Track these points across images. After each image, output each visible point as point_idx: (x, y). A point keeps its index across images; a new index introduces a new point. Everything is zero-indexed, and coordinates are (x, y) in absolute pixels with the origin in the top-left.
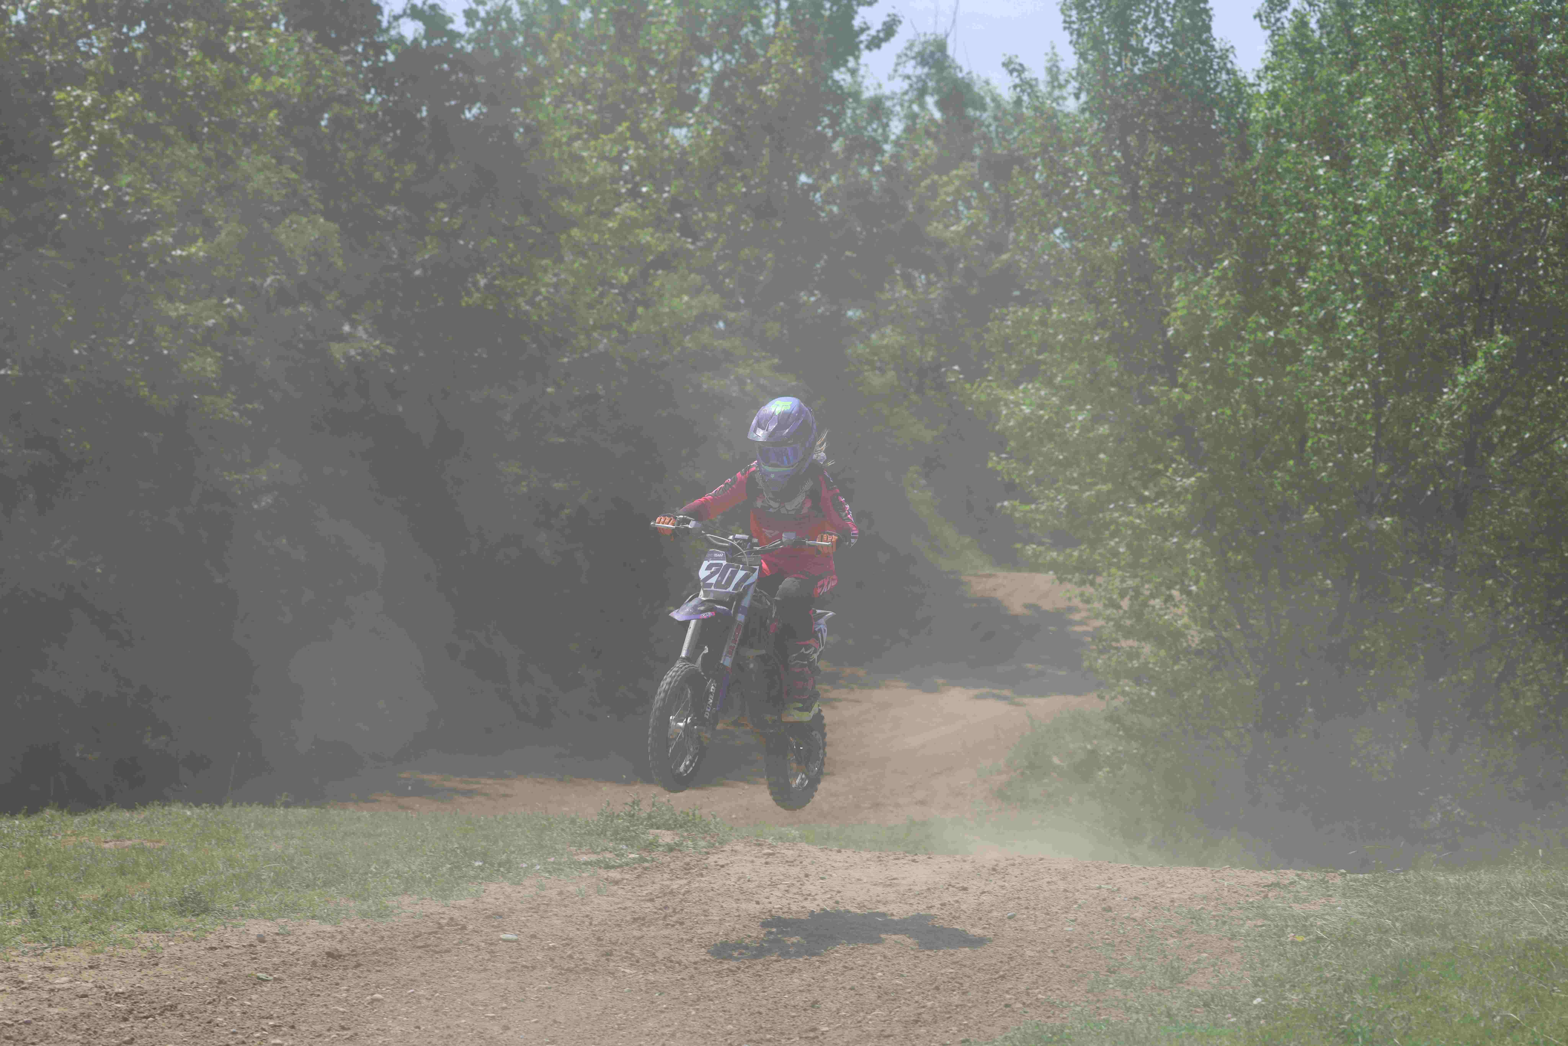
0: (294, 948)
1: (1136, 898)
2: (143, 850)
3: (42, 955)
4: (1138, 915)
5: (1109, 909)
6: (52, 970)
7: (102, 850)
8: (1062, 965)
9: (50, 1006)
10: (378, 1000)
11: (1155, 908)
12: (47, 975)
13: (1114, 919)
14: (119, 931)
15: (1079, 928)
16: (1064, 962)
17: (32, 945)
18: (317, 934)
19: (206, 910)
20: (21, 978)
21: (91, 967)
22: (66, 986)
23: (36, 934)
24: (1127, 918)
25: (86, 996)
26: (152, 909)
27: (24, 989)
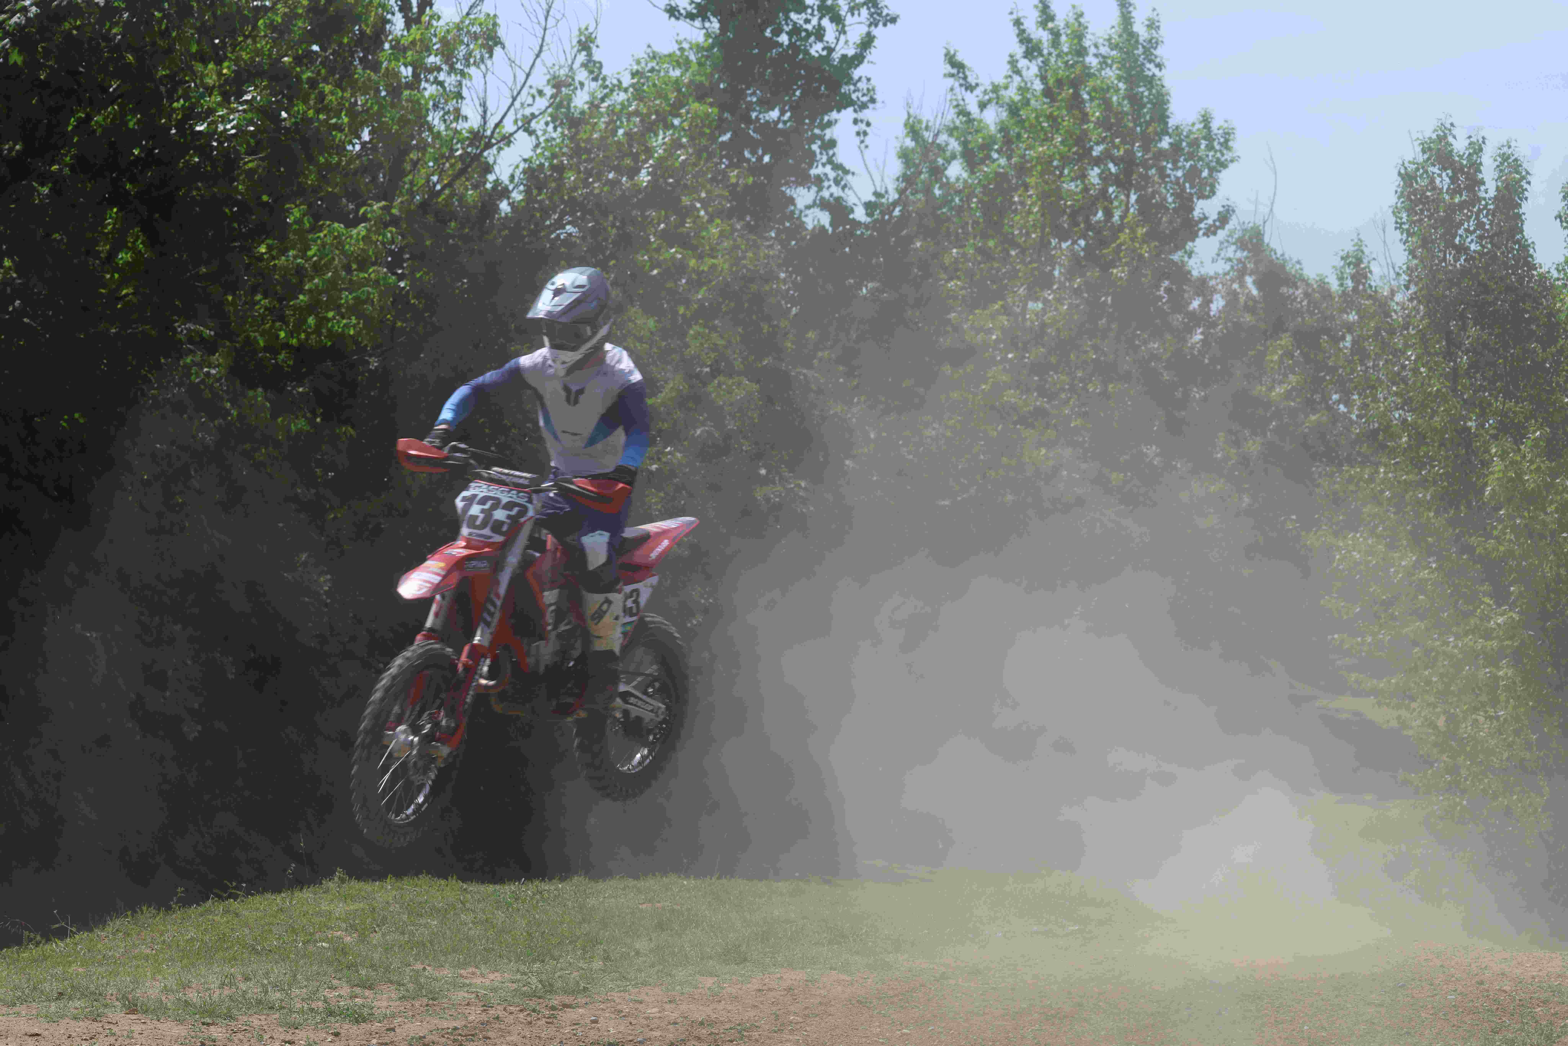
0: (823, 992)
1: (1503, 974)
2: (673, 911)
3: (625, 991)
4: (1507, 988)
5: (1481, 983)
6: (641, 1003)
7: (641, 911)
8: (1454, 1026)
9: (651, 1030)
10: (907, 1034)
11: (1521, 982)
12: (637, 1005)
13: (1488, 991)
14: (681, 974)
15: (1460, 998)
16: (1456, 1023)
17: (619, 982)
18: (839, 982)
19: (745, 960)
20: (619, 1007)
21: (670, 1002)
22: (658, 1015)
23: (617, 975)
24: (1499, 990)
25: (675, 1023)
26: (702, 959)
27: (624, 1016)
